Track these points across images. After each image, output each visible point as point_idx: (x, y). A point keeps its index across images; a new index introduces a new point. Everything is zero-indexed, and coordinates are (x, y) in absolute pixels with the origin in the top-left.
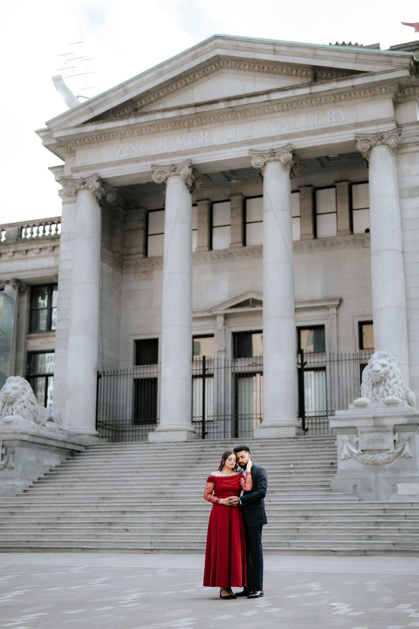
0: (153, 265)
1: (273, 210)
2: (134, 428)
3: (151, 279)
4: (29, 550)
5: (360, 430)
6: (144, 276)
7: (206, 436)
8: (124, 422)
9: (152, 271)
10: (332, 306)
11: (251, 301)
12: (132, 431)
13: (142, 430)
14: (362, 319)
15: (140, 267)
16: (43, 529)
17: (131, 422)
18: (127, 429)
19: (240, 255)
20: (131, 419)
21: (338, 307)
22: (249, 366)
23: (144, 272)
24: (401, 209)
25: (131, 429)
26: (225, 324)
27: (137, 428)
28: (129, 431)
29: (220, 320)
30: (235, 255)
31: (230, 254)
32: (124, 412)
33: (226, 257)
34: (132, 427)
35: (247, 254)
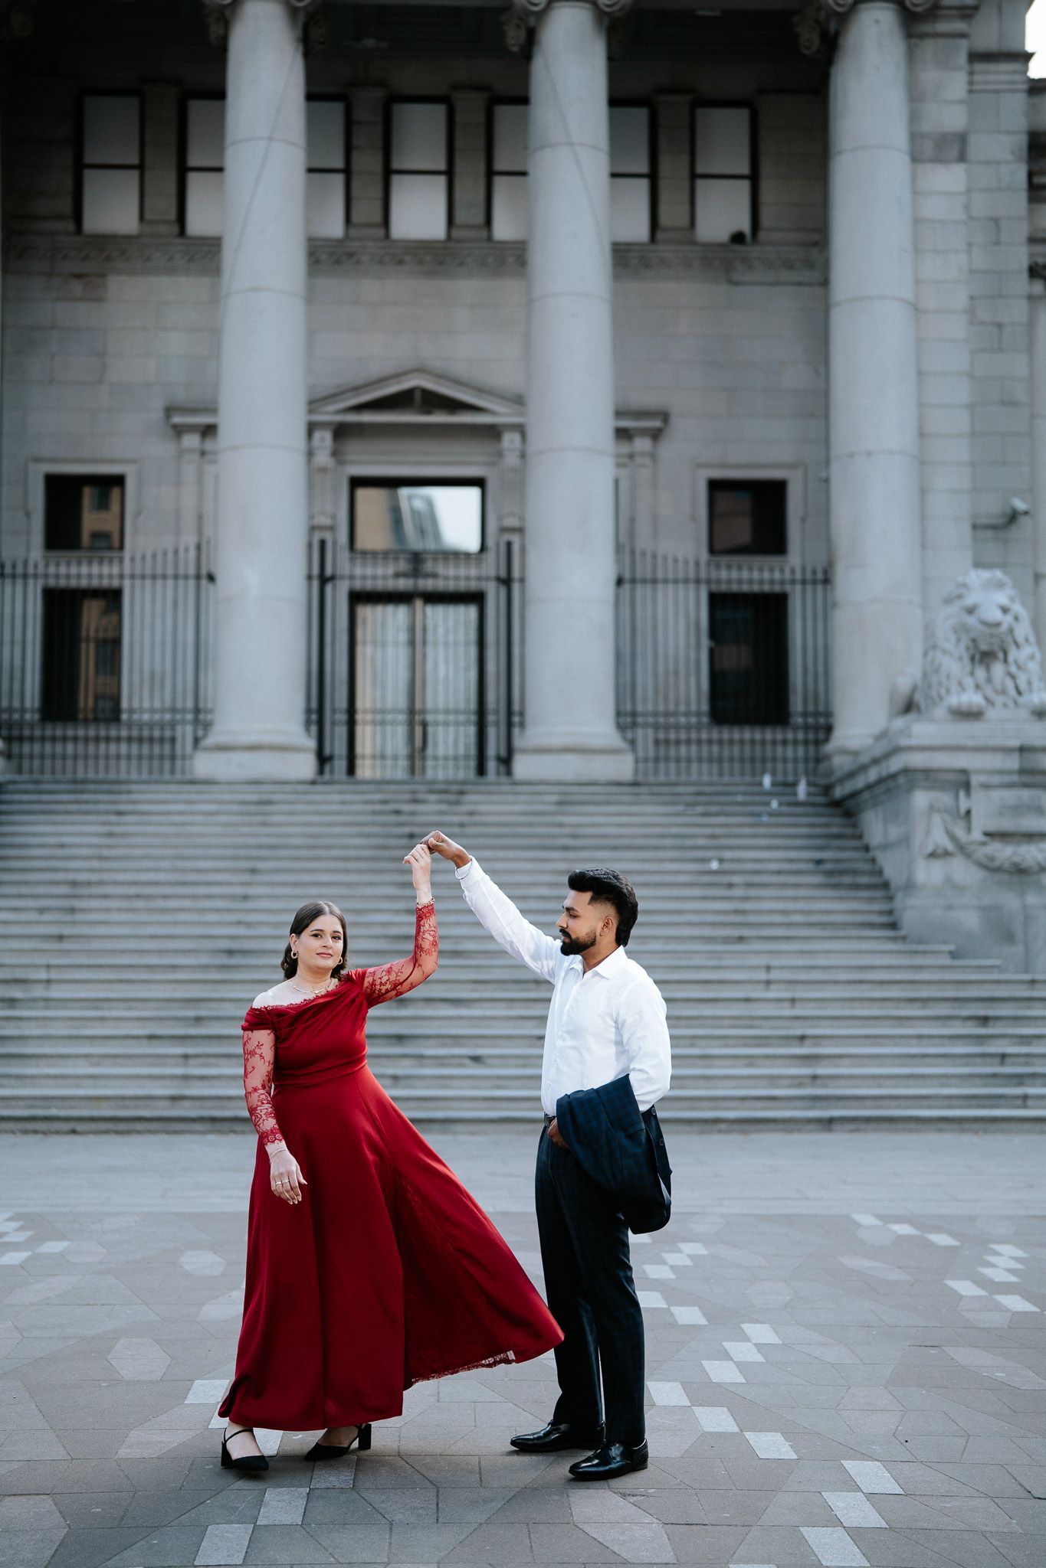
0: (108, 258)
1: (571, 144)
2: (48, 733)
3: (100, 300)
4: (207, 1126)
5: (975, 780)
6: (77, 287)
7: (327, 768)
8: (16, 716)
9: (103, 275)
10: (643, 432)
11: (418, 395)
12: (43, 739)
13: (75, 739)
14: (718, 474)
15: (64, 258)
16: (186, 1057)
17: (37, 716)
18: (27, 733)
19: (381, 262)
20: (37, 704)
21: (656, 435)
22: (397, 575)
23: (78, 276)
24: (915, 192)
25: (37, 733)
26: (335, 453)
27: (59, 733)
28: (32, 739)
29: (322, 440)
30: (365, 258)
31: (350, 255)
32: (17, 686)
33: (338, 262)
34: (43, 729)
35: (401, 262)
